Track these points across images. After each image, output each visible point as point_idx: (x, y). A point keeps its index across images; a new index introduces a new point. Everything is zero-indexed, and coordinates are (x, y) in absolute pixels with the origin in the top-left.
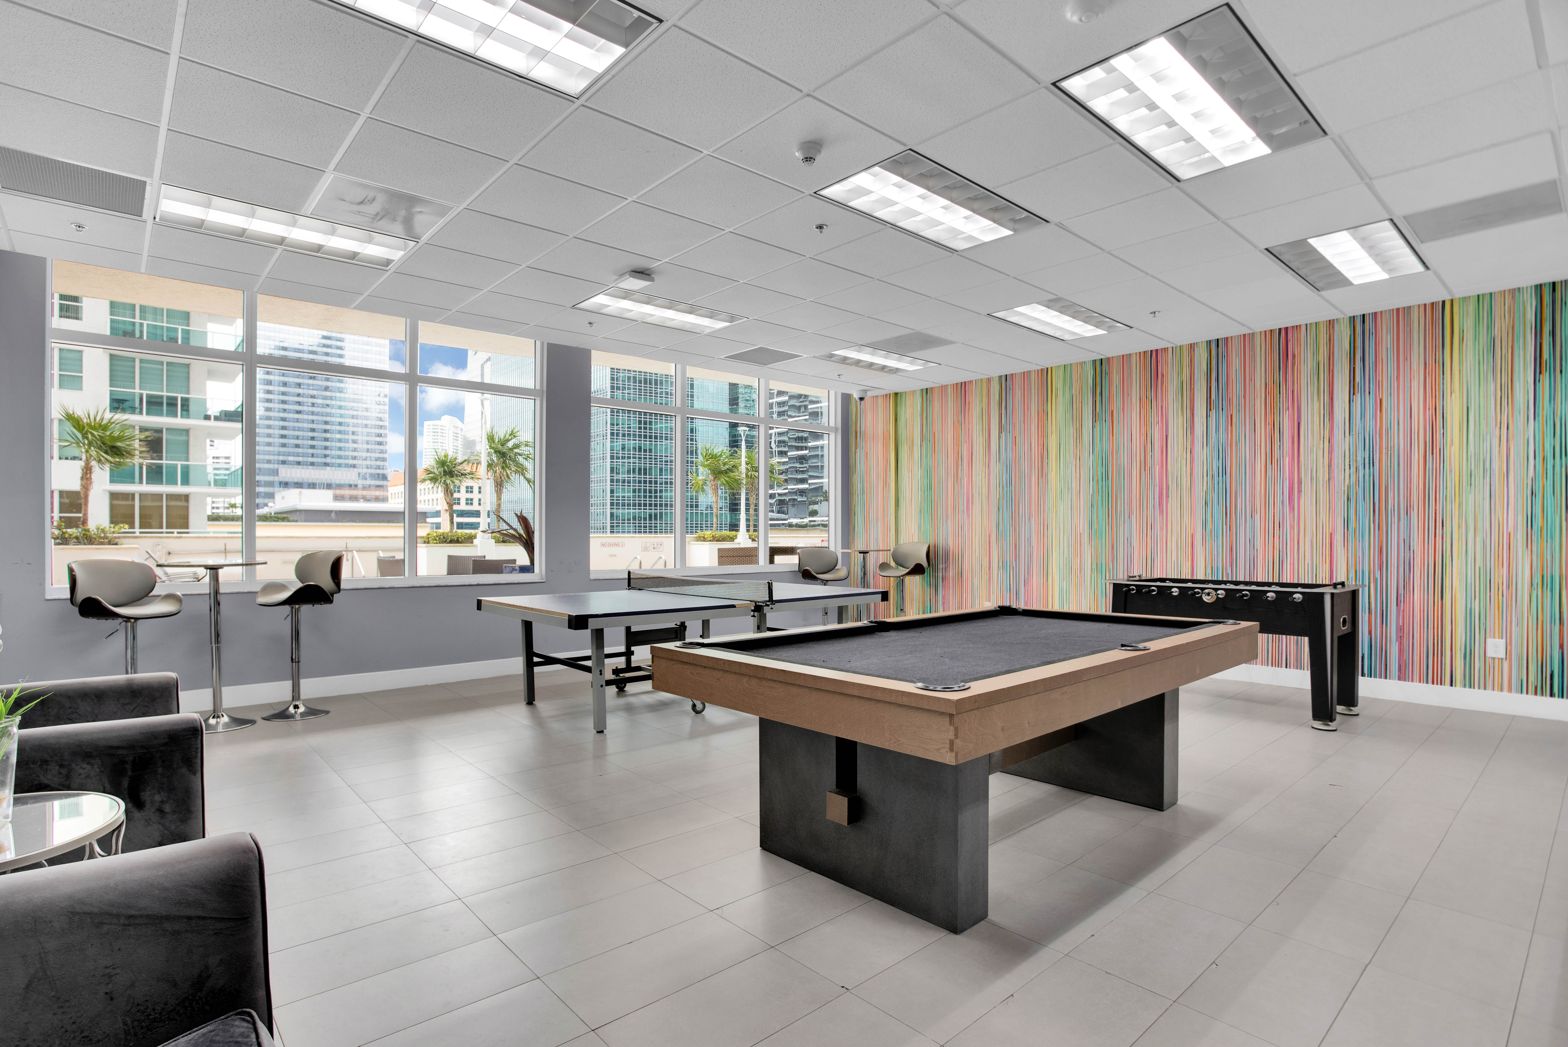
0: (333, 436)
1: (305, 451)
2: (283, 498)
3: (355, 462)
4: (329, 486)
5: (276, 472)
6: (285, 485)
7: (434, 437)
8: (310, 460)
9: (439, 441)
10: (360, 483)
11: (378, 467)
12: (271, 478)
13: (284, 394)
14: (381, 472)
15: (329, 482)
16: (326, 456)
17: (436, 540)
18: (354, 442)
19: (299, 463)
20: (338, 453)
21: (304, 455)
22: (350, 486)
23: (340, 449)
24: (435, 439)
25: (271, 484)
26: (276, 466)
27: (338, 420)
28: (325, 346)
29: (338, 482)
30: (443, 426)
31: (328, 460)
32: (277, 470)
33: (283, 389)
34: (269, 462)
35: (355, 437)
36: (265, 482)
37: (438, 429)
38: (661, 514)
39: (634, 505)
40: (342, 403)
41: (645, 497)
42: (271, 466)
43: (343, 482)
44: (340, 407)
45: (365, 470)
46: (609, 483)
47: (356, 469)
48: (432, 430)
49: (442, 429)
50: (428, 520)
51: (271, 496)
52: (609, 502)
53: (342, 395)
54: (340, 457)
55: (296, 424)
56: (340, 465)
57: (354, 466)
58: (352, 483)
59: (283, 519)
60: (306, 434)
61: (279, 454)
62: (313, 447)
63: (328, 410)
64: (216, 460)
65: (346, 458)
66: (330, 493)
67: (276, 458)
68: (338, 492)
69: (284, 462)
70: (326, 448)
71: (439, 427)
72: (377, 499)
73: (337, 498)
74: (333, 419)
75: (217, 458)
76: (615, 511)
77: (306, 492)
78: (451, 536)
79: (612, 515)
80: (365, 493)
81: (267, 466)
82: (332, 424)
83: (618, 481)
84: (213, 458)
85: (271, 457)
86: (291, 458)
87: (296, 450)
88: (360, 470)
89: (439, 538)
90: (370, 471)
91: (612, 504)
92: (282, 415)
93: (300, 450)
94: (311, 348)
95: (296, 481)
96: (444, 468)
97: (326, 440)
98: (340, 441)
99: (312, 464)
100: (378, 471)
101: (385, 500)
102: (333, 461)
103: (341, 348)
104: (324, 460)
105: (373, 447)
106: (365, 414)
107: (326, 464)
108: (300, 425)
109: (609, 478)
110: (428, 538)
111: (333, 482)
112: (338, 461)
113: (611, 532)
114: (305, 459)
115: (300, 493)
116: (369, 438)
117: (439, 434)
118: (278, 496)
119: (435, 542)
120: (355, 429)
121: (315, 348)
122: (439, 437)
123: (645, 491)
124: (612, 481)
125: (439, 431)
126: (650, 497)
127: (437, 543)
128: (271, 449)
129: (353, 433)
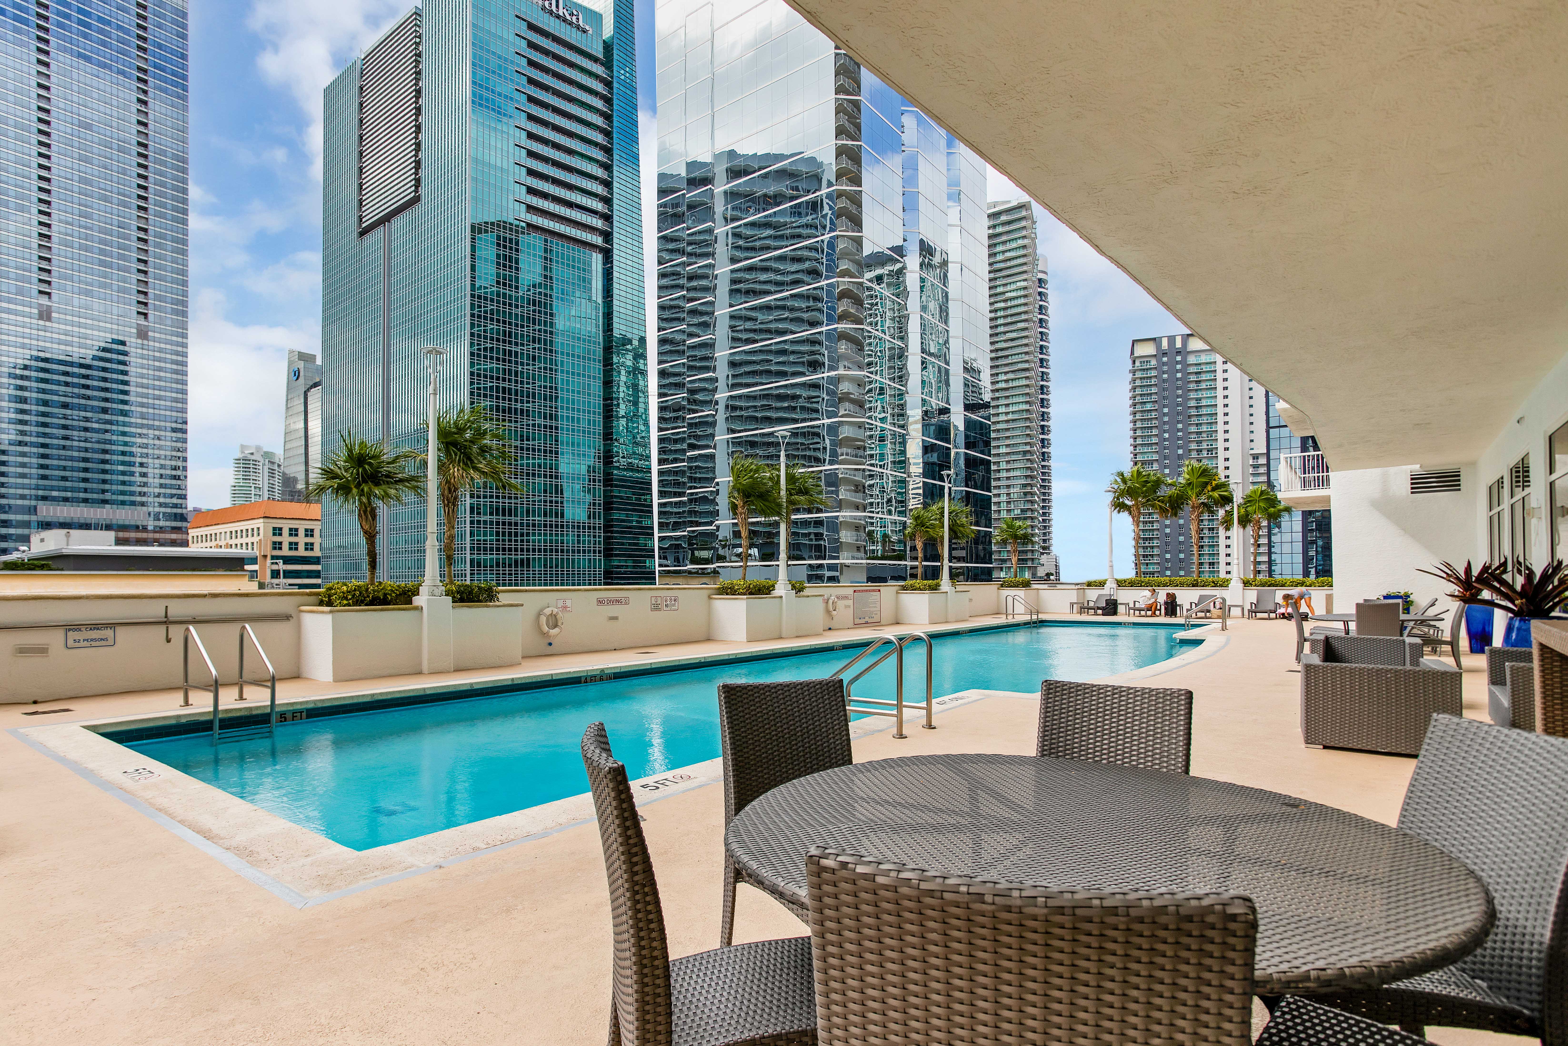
0: (114, 467)
1: (76, 484)
2: (42, 540)
3: (144, 499)
4: (108, 527)
5: (33, 510)
6: (46, 525)
7: (244, 474)
8: (82, 495)
9: (251, 478)
10: (151, 524)
11: (175, 506)
12: (26, 518)
13: (44, 414)
14: (179, 511)
15: (108, 522)
16: (104, 491)
17: (346, 599)
18: (144, 475)
19: (66, 500)
20: (121, 488)
21: (73, 490)
22: (137, 527)
23: (124, 483)
24: (246, 476)
25: (27, 524)
26: (33, 503)
27: (121, 448)
28: (102, 359)
29: (121, 522)
30: (255, 461)
31: (108, 496)
32: (35, 508)
33: (42, 409)
34: (23, 497)
35: (144, 470)
36: (17, 521)
37: (249, 464)
38: (528, 559)
39: (498, 549)
40: (127, 429)
41: (510, 541)
42: (26, 502)
43: (127, 523)
44: (124, 434)
45: (157, 509)
47: (145, 509)
49: (255, 465)
50: (247, 567)
51: (26, 539)
52: (468, 546)
53: (127, 419)
54: (123, 493)
55: (62, 452)
56: (123, 503)
57: (143, 504)
58: (139, 523)
59: (42, 567)
60: (76, 464)
61: (37, 488)
62: (85, 480)
63: (108, 436)
65: (132, 494)
66: (111, 535)
67: (33, 492)
68: (121, 534)
69: (44, 498)
70: (104, 482)
71: (251, 462)
72: (173, 543)
73: (119, 542)
74: (114, 447)
76: (475, 556)
77: (75, 533)
78: (374, 591)
79: (472, 561)
80: (157, 536)
81: (20, 502)
82: (112, 452)
83: (479, 522)
85: (26, 492)
86: (55, 494)
87: (62, 483)
88: (151, 509)
89: (353, 596)
90: (163, 510)
91: (472, 549)
92: (41, 440)
93: (68, 484)
94: (82, 361)
95: (61, 520)
96: (364, 469)
97: (105, 472)
98: (123, 473)
99: (86, 501)
100: (175, 510)
101: (185, 543)
102: (114, 497)
103: (124, 363)
104: (101, 496)
105: (168, 482)
107: (105, 502)
108: (69, 453)
109: (468, 520)
110: (330, 596)
111: (114, 522)
112: (121, 498)
114: (76, 495)
115: (68, 535)
116: (163, 472)
117: (251, 470)
118: (35, 539)
119: (345, 602)
120: (144, 460)
121: (88, 361)
122: (251, 474)
123: (510, 534)
124: (472, 522)
125: (251, 466)
126: (516, 541)
127: (349, 605)
128: (26, 481)
129: (142, 465)
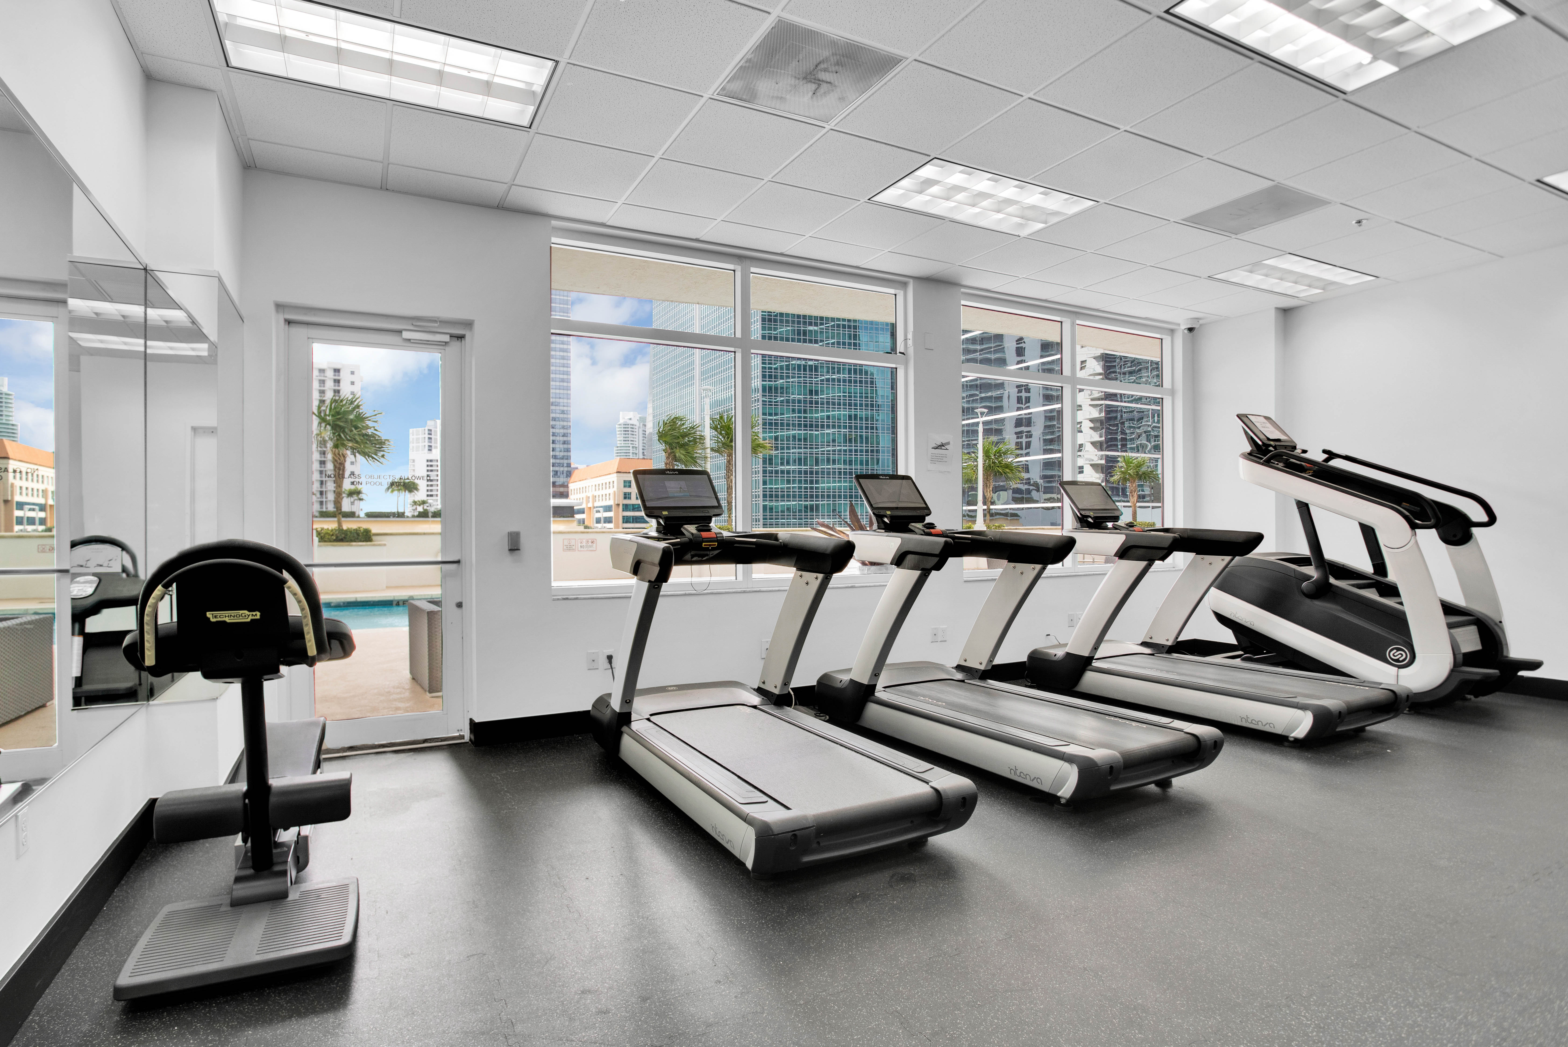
7: (625, 436)
9: (630, 439)
14: (565, 469)
24: (625, 437)
30: (633, 425)
37: (628, 428)
46: (761, 474)
48: (623, 429)
49: (633, 428)
64: (430, 463)
71: (630, 426)
72: (561, 495)
75: (431, 461)
76: (767, 503)
79: (765, 507)
84: (427, 461)
101: (567, 495)
106: (562, 416)
113: (764, 525)
117: (630, 433)
122: (630, 436)
124: (764, 472)
125: (630, 429)
